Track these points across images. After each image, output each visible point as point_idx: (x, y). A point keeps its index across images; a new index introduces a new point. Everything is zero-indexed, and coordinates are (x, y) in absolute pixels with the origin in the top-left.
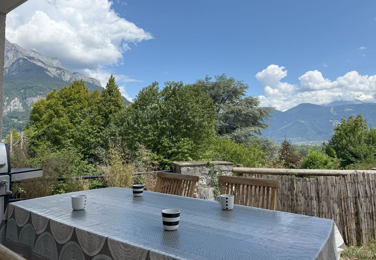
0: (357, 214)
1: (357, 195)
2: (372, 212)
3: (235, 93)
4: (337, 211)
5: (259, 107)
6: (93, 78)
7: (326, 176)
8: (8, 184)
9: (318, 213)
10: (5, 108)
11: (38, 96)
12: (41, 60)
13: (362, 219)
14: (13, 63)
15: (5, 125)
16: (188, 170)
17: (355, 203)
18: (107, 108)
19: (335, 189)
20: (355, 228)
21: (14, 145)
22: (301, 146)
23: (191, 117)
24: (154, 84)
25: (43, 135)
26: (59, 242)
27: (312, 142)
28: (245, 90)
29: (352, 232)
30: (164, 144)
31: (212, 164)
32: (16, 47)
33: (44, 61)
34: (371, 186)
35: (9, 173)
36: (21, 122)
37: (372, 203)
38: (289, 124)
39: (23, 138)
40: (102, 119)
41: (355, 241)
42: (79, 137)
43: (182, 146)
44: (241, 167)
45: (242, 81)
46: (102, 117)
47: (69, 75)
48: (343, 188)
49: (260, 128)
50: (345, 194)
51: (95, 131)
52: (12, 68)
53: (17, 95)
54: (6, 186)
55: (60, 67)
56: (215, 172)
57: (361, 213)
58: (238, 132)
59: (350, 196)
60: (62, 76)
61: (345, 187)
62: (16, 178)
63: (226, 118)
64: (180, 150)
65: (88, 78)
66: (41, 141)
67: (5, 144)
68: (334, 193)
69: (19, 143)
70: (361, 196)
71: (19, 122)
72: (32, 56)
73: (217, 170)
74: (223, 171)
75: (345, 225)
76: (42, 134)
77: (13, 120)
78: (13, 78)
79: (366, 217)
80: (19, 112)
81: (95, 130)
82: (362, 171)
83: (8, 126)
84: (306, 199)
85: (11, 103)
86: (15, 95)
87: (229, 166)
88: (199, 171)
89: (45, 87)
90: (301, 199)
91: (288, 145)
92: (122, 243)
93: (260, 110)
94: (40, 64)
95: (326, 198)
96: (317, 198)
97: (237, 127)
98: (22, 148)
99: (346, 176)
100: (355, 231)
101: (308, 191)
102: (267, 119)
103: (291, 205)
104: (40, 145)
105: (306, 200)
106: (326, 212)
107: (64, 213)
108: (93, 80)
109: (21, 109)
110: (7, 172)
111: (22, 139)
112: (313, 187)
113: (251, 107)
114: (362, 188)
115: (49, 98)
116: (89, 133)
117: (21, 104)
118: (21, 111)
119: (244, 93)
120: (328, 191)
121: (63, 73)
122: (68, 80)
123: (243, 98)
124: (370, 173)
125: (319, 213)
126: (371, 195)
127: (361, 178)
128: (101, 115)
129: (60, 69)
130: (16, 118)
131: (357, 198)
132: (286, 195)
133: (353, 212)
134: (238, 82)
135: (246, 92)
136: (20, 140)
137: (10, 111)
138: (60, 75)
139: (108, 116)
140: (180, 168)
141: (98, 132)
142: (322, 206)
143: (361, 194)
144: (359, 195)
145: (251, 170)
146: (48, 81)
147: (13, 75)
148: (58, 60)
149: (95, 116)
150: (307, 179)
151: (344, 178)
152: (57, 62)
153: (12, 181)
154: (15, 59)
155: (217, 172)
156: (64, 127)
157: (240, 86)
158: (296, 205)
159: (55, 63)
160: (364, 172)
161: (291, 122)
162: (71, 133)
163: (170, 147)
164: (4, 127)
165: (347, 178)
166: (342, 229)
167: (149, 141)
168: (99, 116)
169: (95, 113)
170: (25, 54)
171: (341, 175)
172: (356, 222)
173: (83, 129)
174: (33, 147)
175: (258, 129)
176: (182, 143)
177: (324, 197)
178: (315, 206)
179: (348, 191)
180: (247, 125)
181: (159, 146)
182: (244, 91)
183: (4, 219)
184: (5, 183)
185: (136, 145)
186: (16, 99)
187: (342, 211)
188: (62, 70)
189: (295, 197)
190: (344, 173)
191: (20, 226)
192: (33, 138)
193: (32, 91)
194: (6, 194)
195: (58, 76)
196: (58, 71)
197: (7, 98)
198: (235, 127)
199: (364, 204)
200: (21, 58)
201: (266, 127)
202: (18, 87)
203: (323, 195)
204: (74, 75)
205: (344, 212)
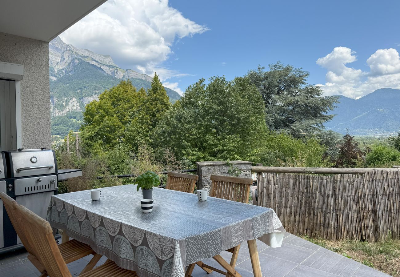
0: (374, 211)
1: (375, 193)
2: (391, 210)
3: (294, 82)
4: (354, 209)
5: (322, 96)
6: (145, 74)
7: (342, 175)
8: (56, 182)
9: (334, 210)
10: (64, 109)
11: (94, 95)
12: (94, 58)
13: (380, 216)
14: (69, 64)
15: (65, 126)
16: (209, 169)
17: (372, 200)
18: (154, 107)
19: (353, 187)
20: (372, 225)
21: (70, 146)
22: (379, 139)
23: (235, 113)
24: (201, 82)
25: (96, 136)
26: (80, 220)
27: (393, 133)
28: (305, 78)
29: (370, 229)
30: (209, 142)
31: (231, 164)
32: (71, 48)
33: (97, 60)
34: (390, 183)
35: (56, 174)
36: (79, 122)
37: (390, 201)
38: (364, 114)
39: (78, 139)
40: (150, 118)
41: (372, 237)
42: (129, 136)
43: (228, 144)
44: (260, 166)
45: (301, 68)
46: (150, 116)
47: (122, 72)
48: (361, 186)
49: (322, 121)
50: (362, 192)
51: (144, 131)
52: (68, 69)
53: (74, 95)
54: (55, 183)
55: (113, 65)
56: (234, 171)
57: (378, 210)
58: (296, 126)
59: (368, 194)
60: (116, 74)
61: (362, 185)
62: (63, 177)
63: (282, 111)
64: (225, 148)
65: (140, 75)
66: (94, 142)
67: (53, 151)
68: (351, 191)
69: (75, 144)
70: (379, 193)
71: (78, 122)
72: (86, 55)
73: (236, 169)
74: (243, 170)
75: (362, 221)
76: (94, 135)
77: (72, 120)
78: (70, 79)
79: (384, 214)
80: (77, 112)
81: (144, 129)
82: (380, 169)
83: (67, 126)
84: (322, 196)
85: (69, 104)
86: (72, 95)
87: (248, 166)
88: (218, 170)
89: (100, 86)
90: (318, 196)
91: (351, 139)
92: (109, 219)
93: (322, 100)
94: (93, 63)
95: (343, 195)
96: (333, 196)
97: (296, 120)
98: (77, 148)
99: (364, 174)
100: (373, 228)
101: (324, 188)
102: (330, 109)
103: (307, 202)
104: (93, 145)
105: (323, 198)
106: (343, 209)
107: (85, 202)
108: (145, 76)
109: (79, 109)
110: (55, 172)
111: (78, 141)
112: (330, 185)
113: (312, 97)
114: (380, 186)
115: (101, 99)
116: (139, 133)
117: (78, 104)
118: (79, 111)
119: (304, 81)
120: (345, 189)
121: (116, 70)
122: (121, 78)
123: (302, 87)
124: (389, 171)
125: (336, 210)
126: (390, 192)
127: (379, 176)
128: (149, 114)
129: (113, 67)
130: (75, 118)
131: (374, 195)
132: (302, 193)
133: (370, 209)
134: (296, 70)
135: (306, 80)
136: (76, 141)
137: (69, 111)
138: (113, 73)
139: (156, 114)
140: (201, 168)
141: (148, 132)
142: (339, 203)
143: (378, 191)
144: (377, 193)
145: (269, 168)
146: (102, 80)
147: (70, 76)
148: (110, 57)
149: (143, 116)
150: (324, 177)
151: (362, 176)
152: (110, 60)
153: (59, 179)
154: (71, 59)
155: (236, 171)
156: (114, 126)
157: (299, 74)
158: (312, 202)
159: (108, 61)
160: (382, 170)
161: (366, 112)
162: (121, 132)
163: (216, 146)
164: (65, 127)
165: (365, 175)
166: (359, 226)
167: (194, 139)
168: (146, 116)
169: (143, 113)
170: (80, 54)
171: (358, 173)
172: (374, 219)
173: (132, 129)
174: (87, 148)
175: (319, 122)
176: (227, 141)
177: (340, 194)
178: (332, 203)
179: (366, 189)
180: (307, 118)
181: (204, 144)
182: (304, 80)
183: (50, 207)
184: (53, 181)
185: (183, 144)
186: (74, 99)
187: (360, 208)
188: (115, 68)
189: (311, 195)
190: (362, 171)
191: (59, 211)
192: (87, 139)
193: (87, 91)
194: (55, 189)
195: (111, 74)
196: (111, 69)
197: (66, 99)
198: (294, 120)
199: (382, 201)
200: (76, 59)
201: (330, 118)
202: (75, 87)
203: (339, 192)
204: (127, 72)
205: (361, 209)
